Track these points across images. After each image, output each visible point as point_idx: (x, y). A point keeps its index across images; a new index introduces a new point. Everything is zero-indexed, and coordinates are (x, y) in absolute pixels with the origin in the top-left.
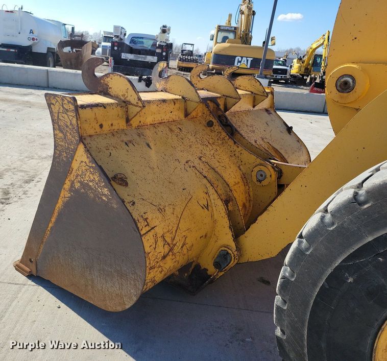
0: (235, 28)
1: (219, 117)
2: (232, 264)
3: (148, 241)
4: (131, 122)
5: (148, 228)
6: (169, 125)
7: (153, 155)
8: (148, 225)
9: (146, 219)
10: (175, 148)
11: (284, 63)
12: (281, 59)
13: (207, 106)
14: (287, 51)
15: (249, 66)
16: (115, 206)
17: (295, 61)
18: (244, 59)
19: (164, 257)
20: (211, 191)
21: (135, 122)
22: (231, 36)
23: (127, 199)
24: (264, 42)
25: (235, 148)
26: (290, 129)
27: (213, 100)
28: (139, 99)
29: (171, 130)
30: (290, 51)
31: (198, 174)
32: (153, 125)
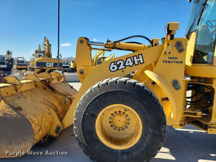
0: (44, 51)
1: (48, 86)
2: (61, 130)
3: (33, 125)
4: (18, 91)
5: (32, 122)
6: (31, 90)
7: (28, 100)
8: (32, 121)
9: (31, 119)
10: (35, 97)
11: (67, 64)
12: (66, 62)
13: (43, 83)
14: (67, 58)
15: (53, 66)
16: (19, 117)
17: (71, 62)
18: (50, 63)
19: (39, 131)
20: (50, 108)
21: (19, 91)
22: (42, 54)
23: (23, 114)
24: (57, 57)
25: (55, 95)
26: (72, 87)
27: (44, 80)
28: (20, 83)
29: (32, 92)
30: (69, 58)
31: (45, 104)
32: (25, 91)
